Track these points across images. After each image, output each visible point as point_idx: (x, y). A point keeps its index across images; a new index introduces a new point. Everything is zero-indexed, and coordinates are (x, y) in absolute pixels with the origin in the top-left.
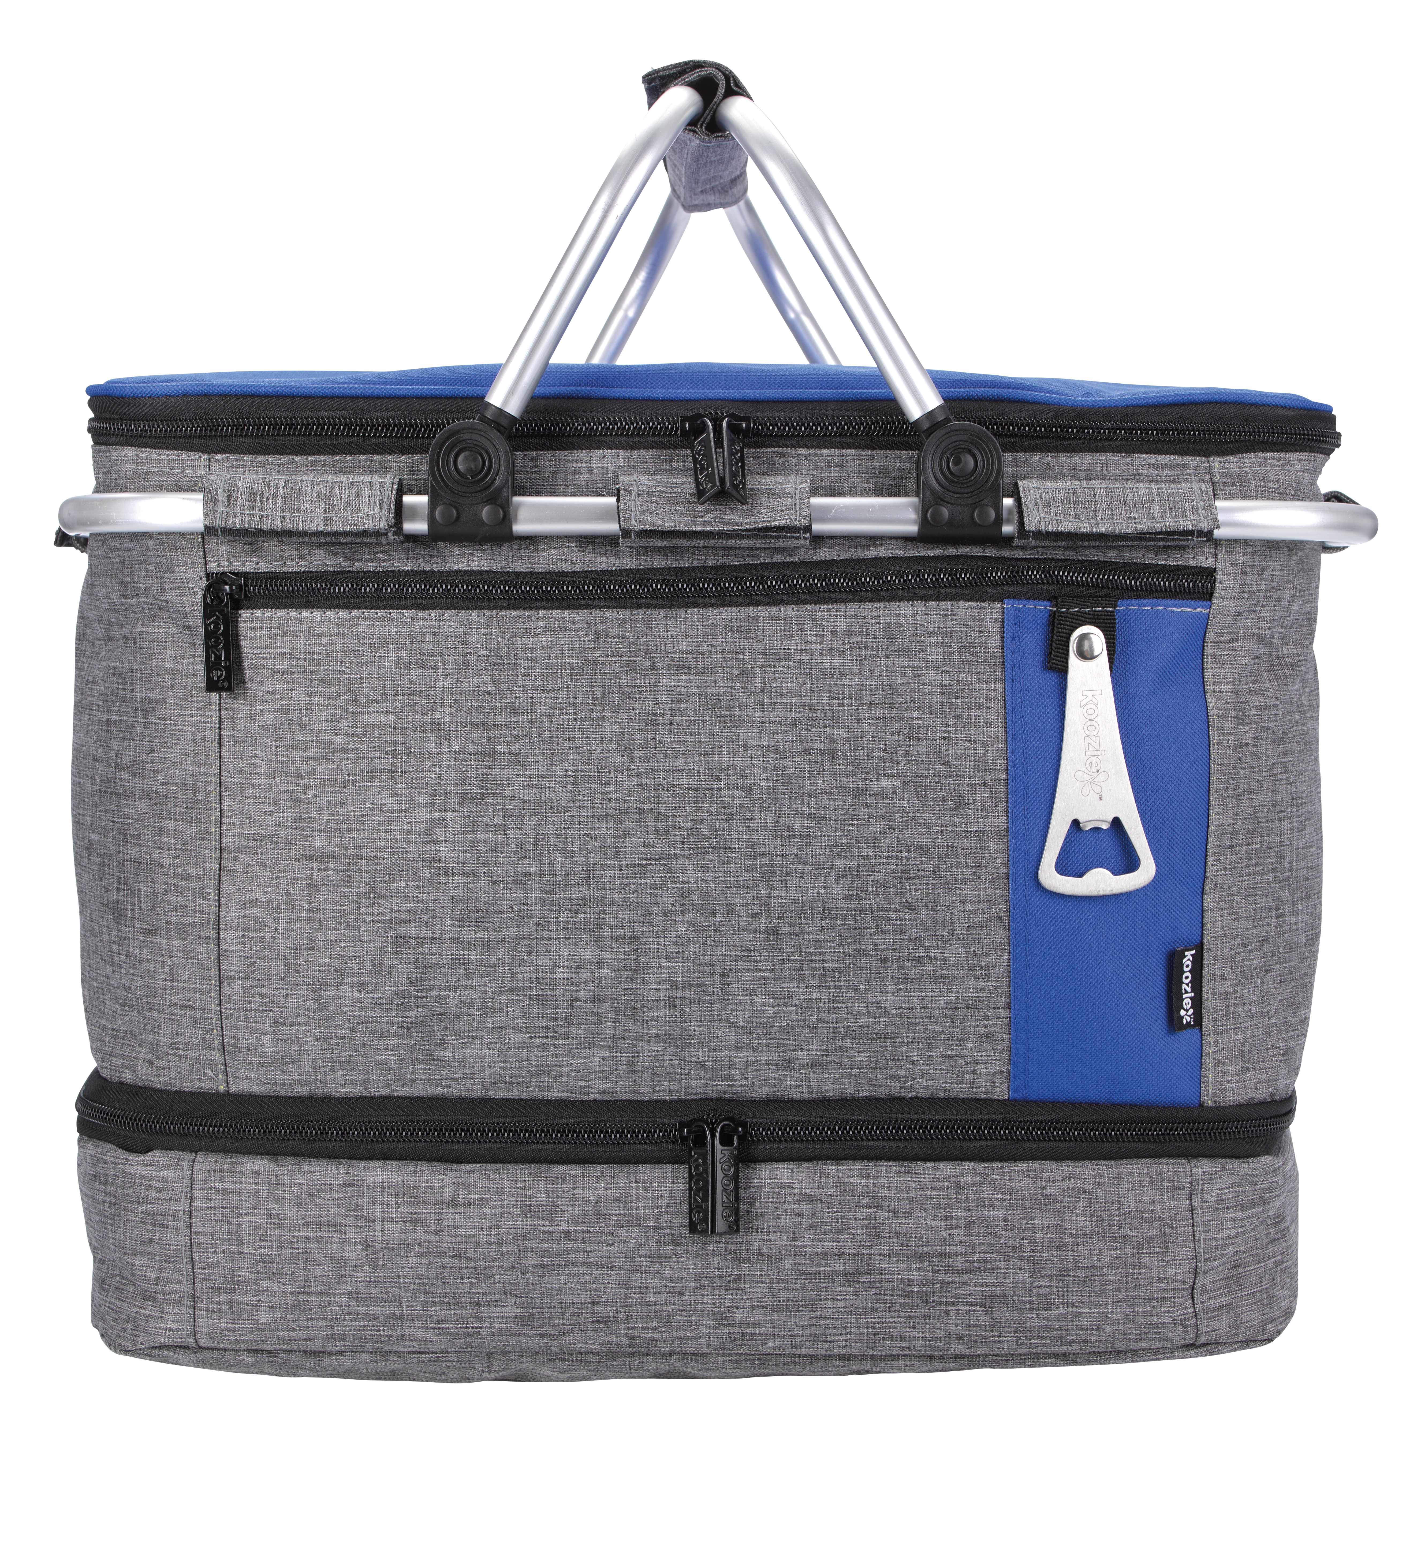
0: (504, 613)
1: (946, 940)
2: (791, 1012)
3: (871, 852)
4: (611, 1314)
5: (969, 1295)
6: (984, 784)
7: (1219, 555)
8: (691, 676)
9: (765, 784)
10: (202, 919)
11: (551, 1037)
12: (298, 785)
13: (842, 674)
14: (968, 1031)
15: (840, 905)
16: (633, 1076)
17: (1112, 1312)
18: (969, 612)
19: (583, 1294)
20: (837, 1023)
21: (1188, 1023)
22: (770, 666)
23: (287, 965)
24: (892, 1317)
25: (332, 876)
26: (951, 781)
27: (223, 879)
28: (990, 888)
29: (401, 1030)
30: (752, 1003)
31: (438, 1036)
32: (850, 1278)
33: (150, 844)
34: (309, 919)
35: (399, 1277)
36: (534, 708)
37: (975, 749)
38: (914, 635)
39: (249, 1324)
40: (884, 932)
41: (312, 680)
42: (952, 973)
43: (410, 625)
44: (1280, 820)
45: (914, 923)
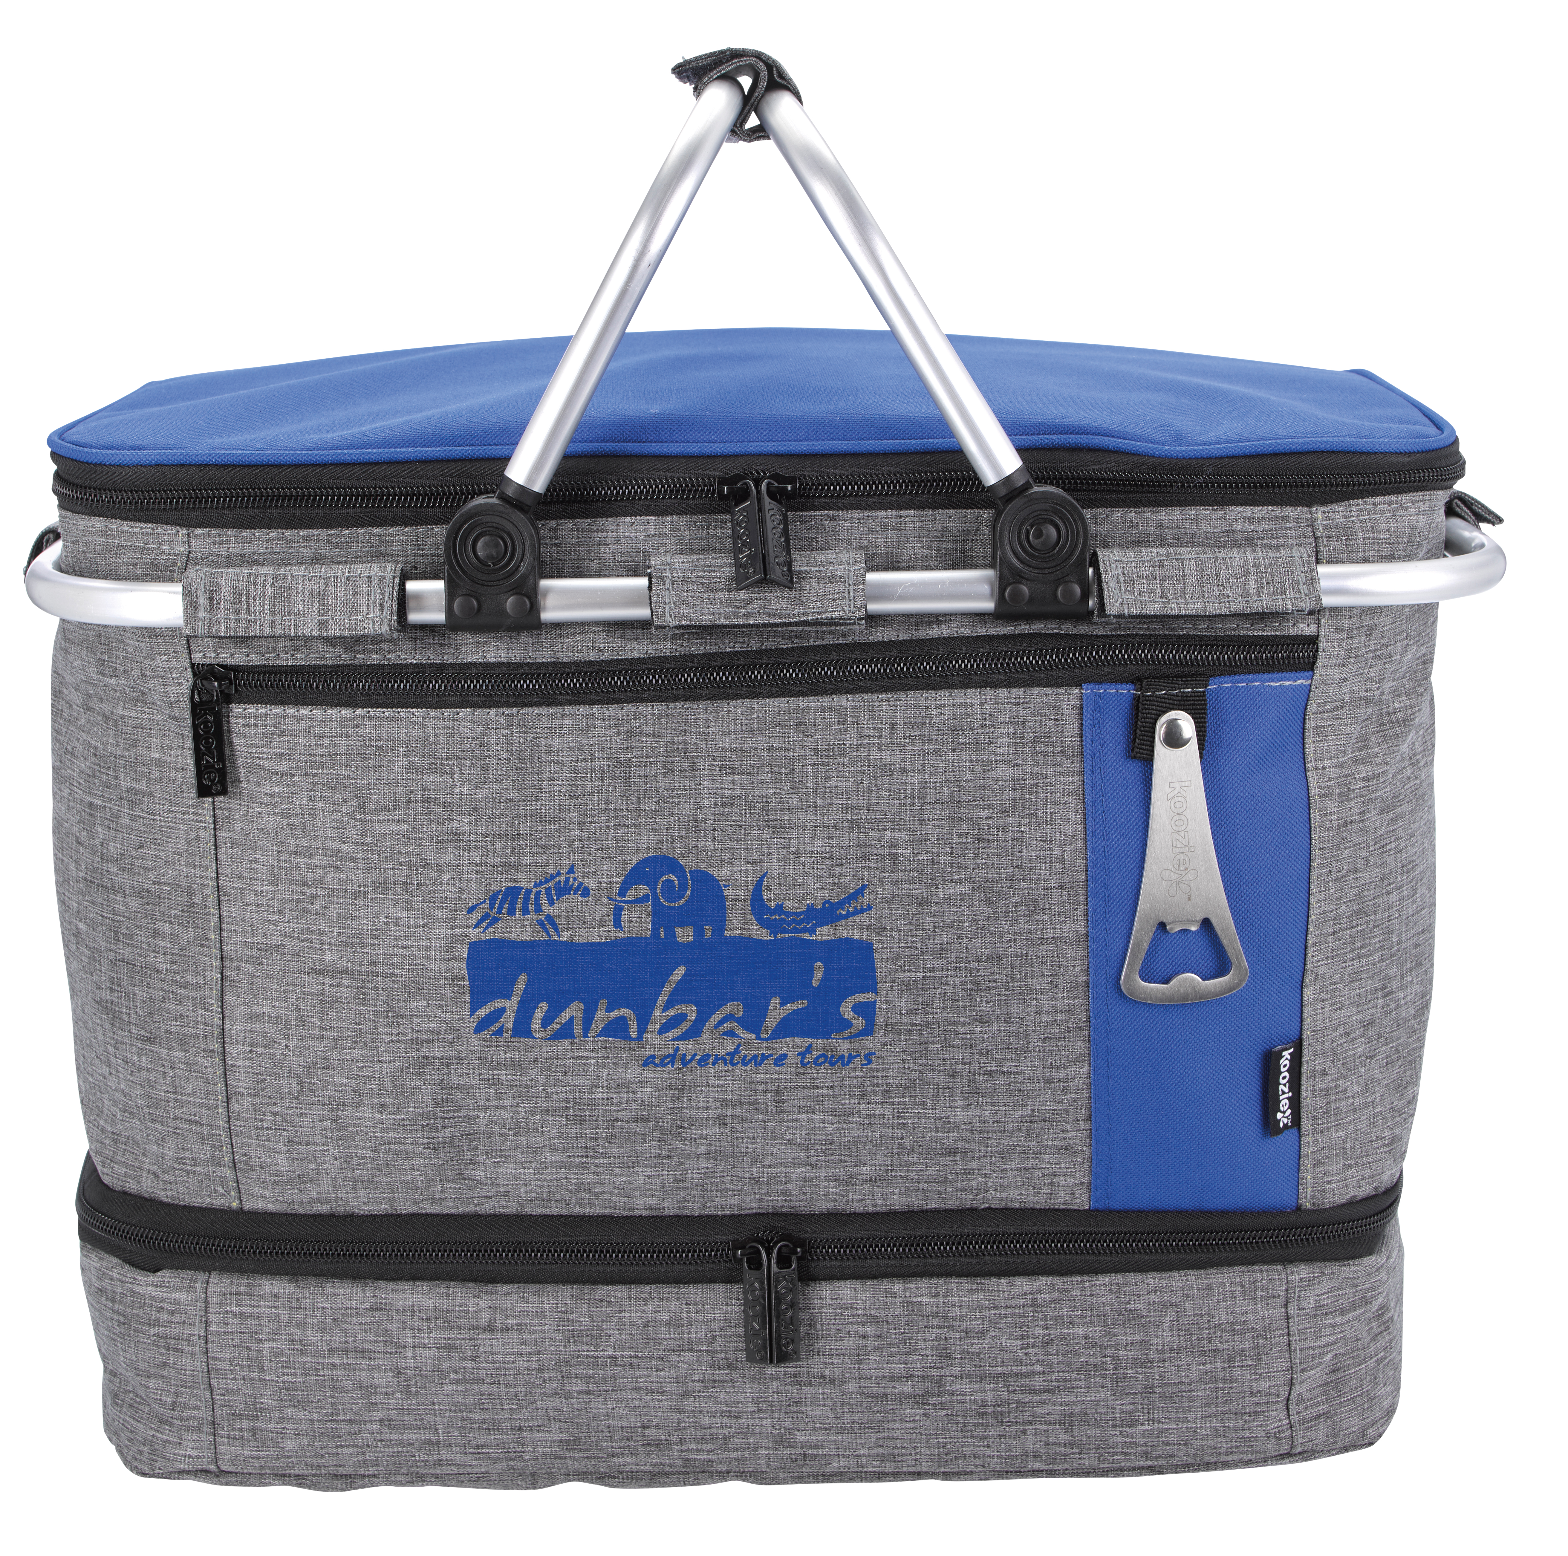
0: (525, 710)
1: (1020, 1053)
2: (852, 1128)
3: (937, 964)
4: (663, 1437)
5: (1048, 1414)
6: (1062, 887)
7: (1323, 621)
8: (736, 777)
9: (819, 894)
10: (204, 1030)
11: (591, 1156)
12: (303, 894)
13: (903, 771)
14: (1045, 1144)
15: (904, 1020)
16: (682, 1193)
17: (1201, 1427)
18: (1044, 699)
19: (633, 1419)
20: (902, 1138)
21: (1285, 1125)
22: (823, 764)
23: (300, 1083)
24: (965, 1437)
25: (345, 993)
26: (1025, 885)
27: (227, 989)
28: (1069, 997)
29: (428, 1151)
30: (810, 1120)
31: (468, 1156)
32: (919, 1400)
33: (144, 946)
34: (322, 1037)
35: (434, 1404)
36: (563, 815)
37: (1051, 849)
38: (983, 726)
39: (274, 1451)
40: (953, 1046)
41: (314, 784)
42: (1027, 1086)
43: (422, 726)
44: (1388, 893)
45: (986, 1036)
